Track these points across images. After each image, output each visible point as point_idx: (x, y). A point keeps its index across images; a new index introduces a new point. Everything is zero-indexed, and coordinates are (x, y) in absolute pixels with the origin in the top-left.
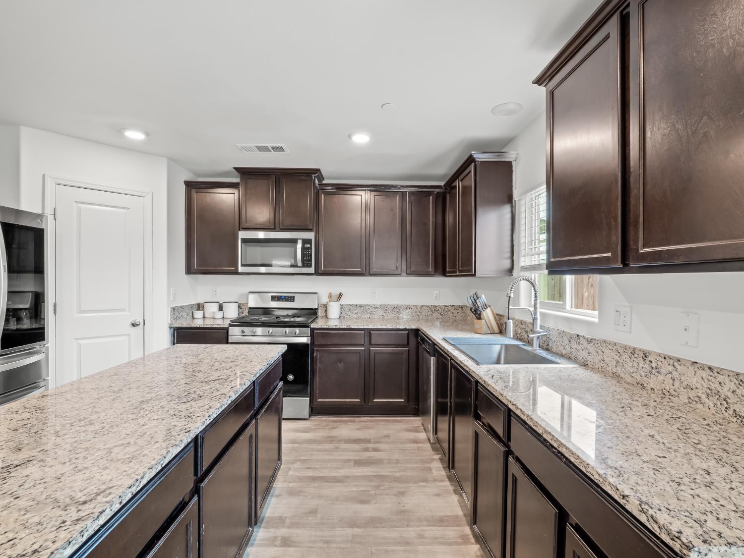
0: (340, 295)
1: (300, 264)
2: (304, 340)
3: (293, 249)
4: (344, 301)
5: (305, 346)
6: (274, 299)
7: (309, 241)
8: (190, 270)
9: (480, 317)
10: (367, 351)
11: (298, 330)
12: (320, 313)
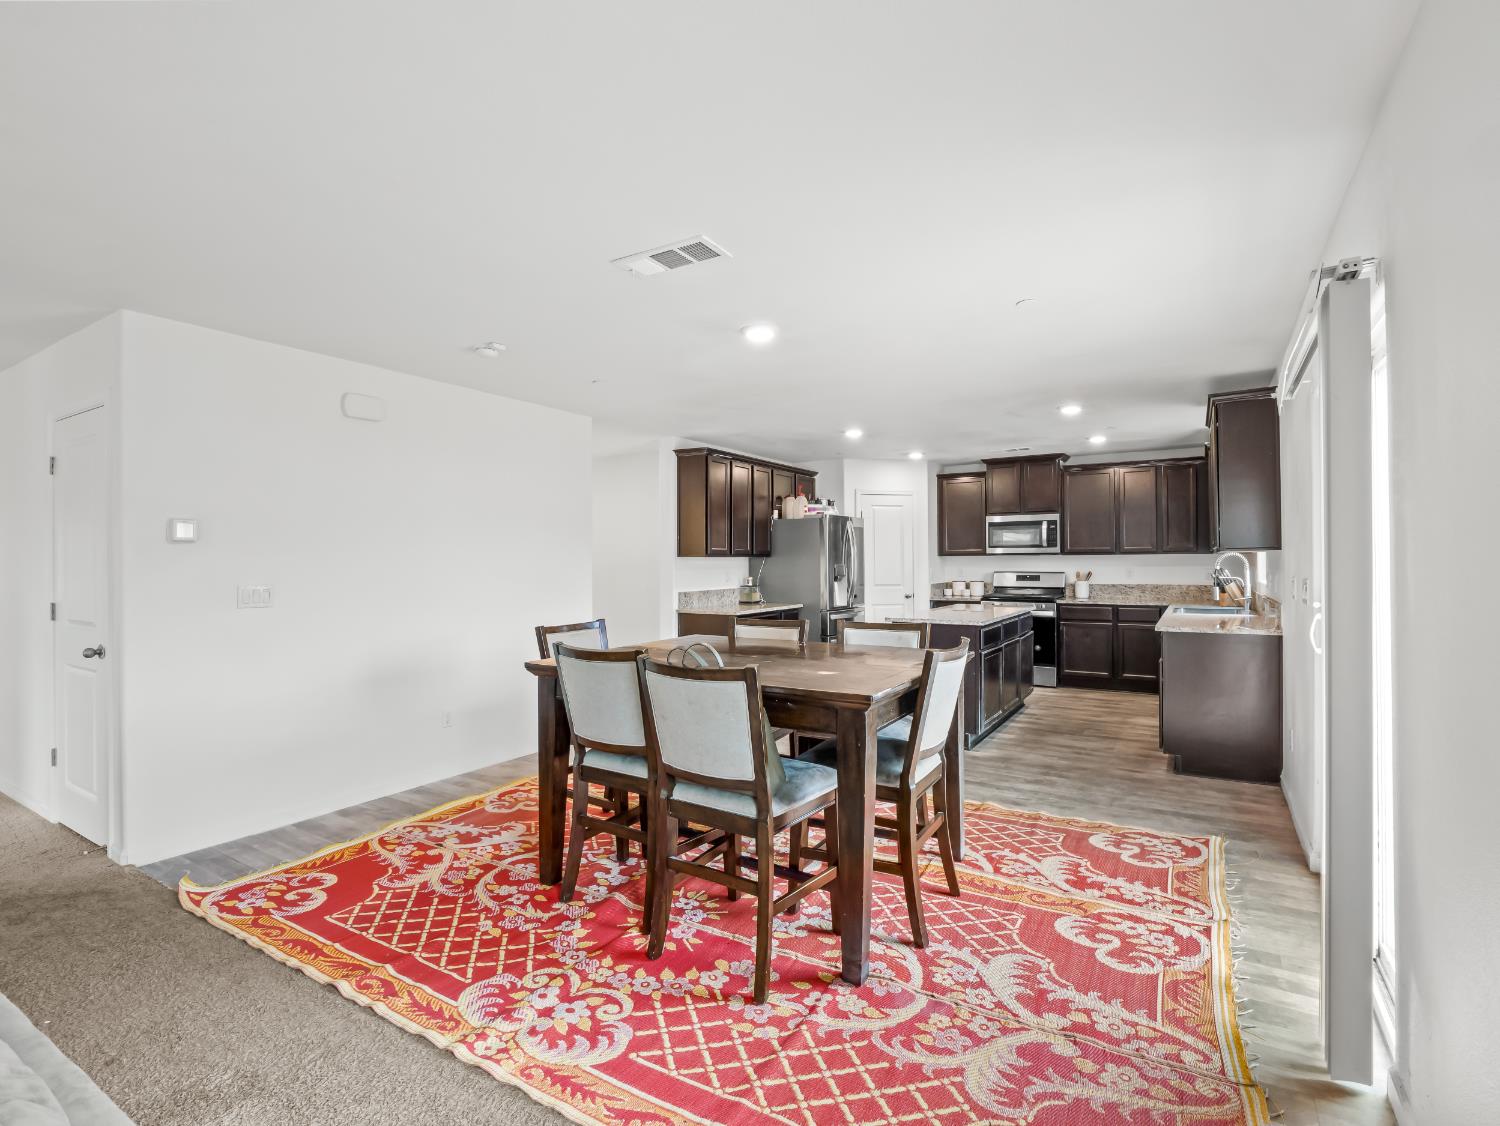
0: (1089, 574)
1: (1045, 544)
2: (1050, 614)
3: (1038, 531)
4: (1094, 580)
5: (1051, 620)
6: (1019, 578)
7: (1054, 522)
8: (942, 553)
9: (1223, 591)
10: (1115, 627)
11: (1044, 606)
12: (1068, 593)
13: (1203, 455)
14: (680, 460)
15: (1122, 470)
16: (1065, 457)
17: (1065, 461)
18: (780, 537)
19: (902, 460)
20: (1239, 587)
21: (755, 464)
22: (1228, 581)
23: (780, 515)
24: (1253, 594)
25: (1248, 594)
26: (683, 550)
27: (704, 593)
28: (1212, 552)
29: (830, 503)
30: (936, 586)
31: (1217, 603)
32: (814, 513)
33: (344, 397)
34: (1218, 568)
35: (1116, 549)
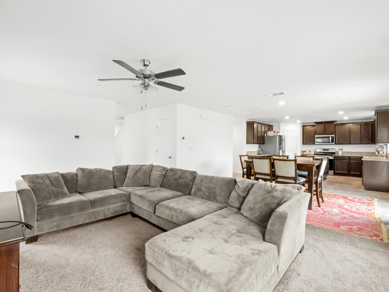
0: (342, 149)
1: (331, 142)
2: (332, 158)
3: (329, 139)
4: (343, 151)
5: (332, 159)
6: (323, 150)
7: (333, 137)
8: (303, 144)
9: (378, 153)
10: (349, 162)
11: (330, 156)
12: (336, 154)
13: (374, 121)
14: (247, 124)
15: (351, 124)
16: (336, 121)
17: (336, 122)
18: (266, 140)
19: (295, 122)
20: (383, 152)
21: (262, 124)
22: (380, 151)
23: (266, 135)
24: (386, 153)
25: (385, 153)
26: (248, 143)
27: (251, 151)
28: (376, 144)
29: (278, 132)
30: (302, 152)
31: (377, 156)
32: (275, 135)
33: (201, 115)
34: (377, 147)
35: (350, 143)
